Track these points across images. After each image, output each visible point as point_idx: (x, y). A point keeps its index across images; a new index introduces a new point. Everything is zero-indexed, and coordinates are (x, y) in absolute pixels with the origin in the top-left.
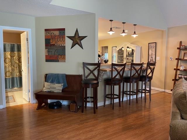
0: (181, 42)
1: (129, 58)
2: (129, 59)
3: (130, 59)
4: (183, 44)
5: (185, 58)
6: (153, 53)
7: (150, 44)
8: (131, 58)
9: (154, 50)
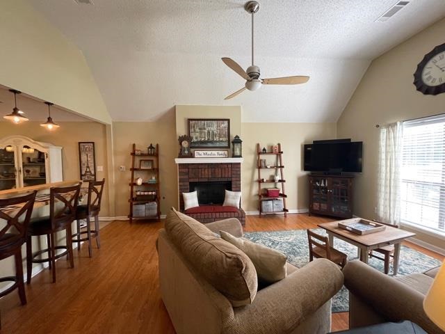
0: (134, 145)
1: (31, 169)
2: (30, 173)
3: (35, 172)
4: (137, 148)
5: (142, 168)
6: (89, 159)
7: (81, 144)
8: (38, 169)
9: (90, 154)
